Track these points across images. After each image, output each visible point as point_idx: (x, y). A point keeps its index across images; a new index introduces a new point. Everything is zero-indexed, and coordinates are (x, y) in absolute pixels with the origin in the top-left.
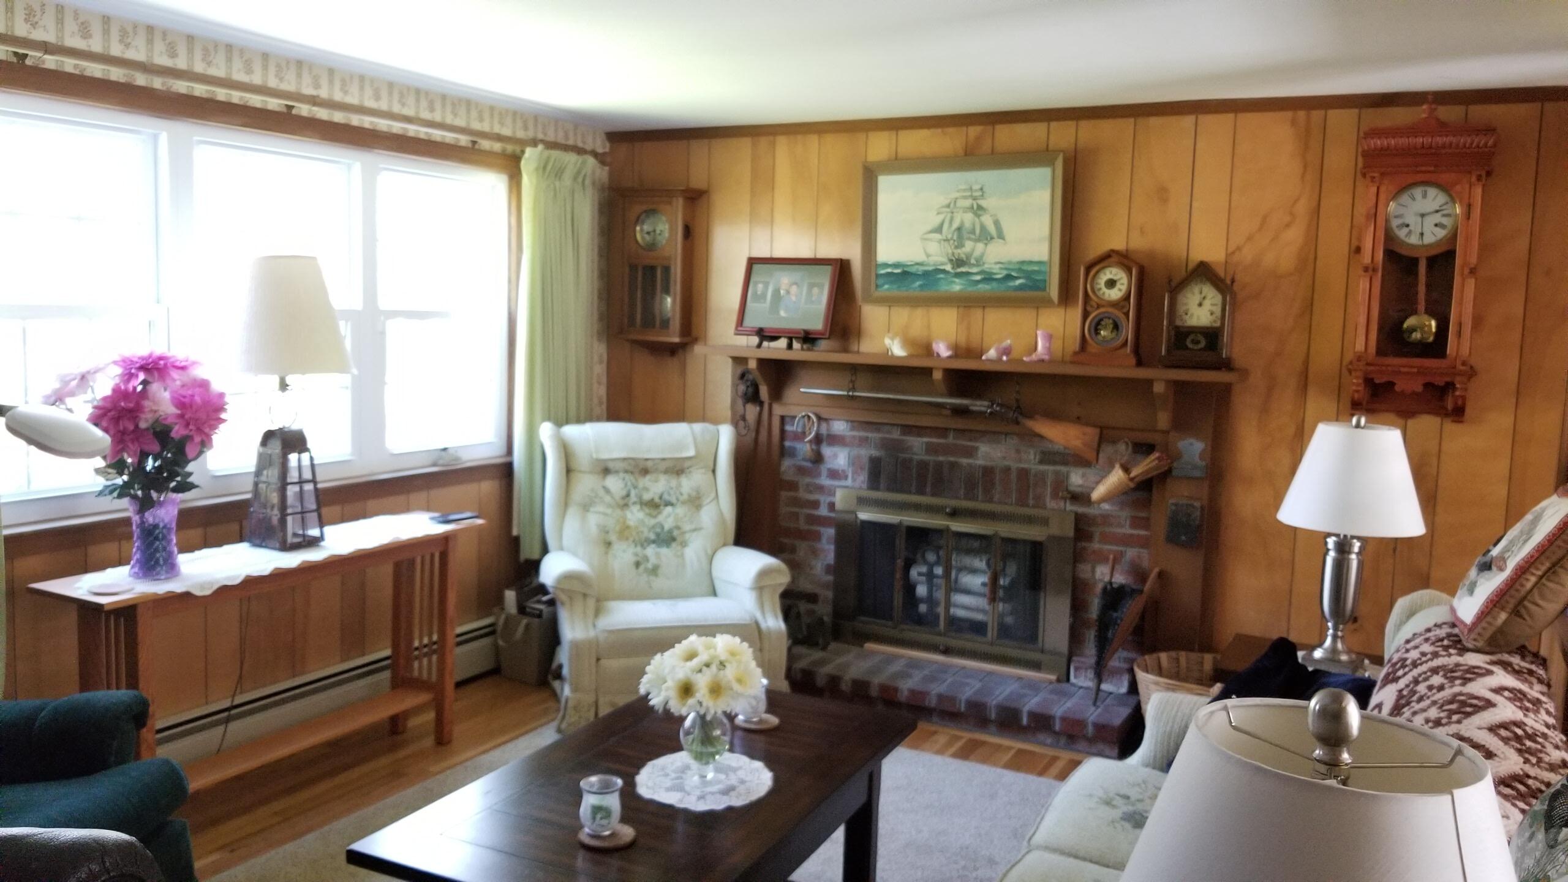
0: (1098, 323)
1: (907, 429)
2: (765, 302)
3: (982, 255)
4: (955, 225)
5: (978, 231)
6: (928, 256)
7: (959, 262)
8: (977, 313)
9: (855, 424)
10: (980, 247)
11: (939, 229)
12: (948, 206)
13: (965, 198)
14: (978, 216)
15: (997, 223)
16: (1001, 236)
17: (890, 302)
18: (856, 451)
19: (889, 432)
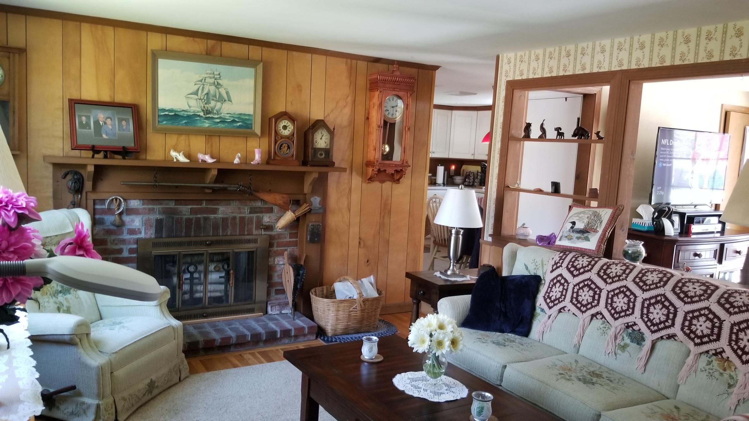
0: (281, 146)
1: (178, 202)
2: (90, 128)
3: (221, 108)
4: (206, 91)
5: (218, 96)
6: (190, 107)
7: (207, 112)
8: (216, 140)
9: (146, 201)
10: (219, 105)
11: (196, 93)
12: (201, 81)
13: (210, 78)
14: (218, 88)
15: (227, 93)
16: (230, 100)
17: (165, 132)
18: (146, 217)
19: (167, 204)
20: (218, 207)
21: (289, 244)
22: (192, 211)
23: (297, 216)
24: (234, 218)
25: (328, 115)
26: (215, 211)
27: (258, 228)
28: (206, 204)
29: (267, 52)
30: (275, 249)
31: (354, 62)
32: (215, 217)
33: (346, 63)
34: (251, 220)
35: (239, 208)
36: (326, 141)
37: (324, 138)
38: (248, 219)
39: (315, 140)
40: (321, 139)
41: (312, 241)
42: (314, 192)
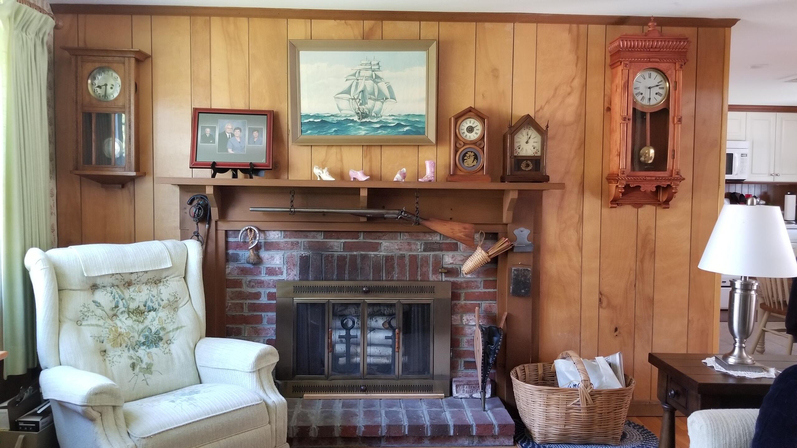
0: (465, 155)
1: (328, 234)
2: (214, 142)
3: (381, 109)
4: (360, 88)
5: (376, 94)
6: (340, 110)
7: (364, 115)
8: (376, 152)
9: (288, 233)
10: (378, 104)
11: (348, 92)
12: (354, 75)
13: (366, 70)
14: (377, 83)
15: (389, 88)
16: (393, 98)
17: (311, 144)
18: (288, 253)
19: (314, 237)
20: (381, 241)
21: (482, 297)
22: (347, 247)
23: (492, 256)
24: (402, 257)
25: (542, 108)
26: (376, 247)
27: (435, 272)
28: (364, 238)
29: (446, 29)
30: (462, 302)
31: (583, 27)
32: (376, 255)
33: (570, 31)
34: (425, 260)
35: (409, 244)
36: (535, 145)
37: (531, 141)
38: (422, 259)
39: (516, 145)
40: (527, 142)
41: (516, 293)
42: (517, 220)
